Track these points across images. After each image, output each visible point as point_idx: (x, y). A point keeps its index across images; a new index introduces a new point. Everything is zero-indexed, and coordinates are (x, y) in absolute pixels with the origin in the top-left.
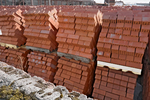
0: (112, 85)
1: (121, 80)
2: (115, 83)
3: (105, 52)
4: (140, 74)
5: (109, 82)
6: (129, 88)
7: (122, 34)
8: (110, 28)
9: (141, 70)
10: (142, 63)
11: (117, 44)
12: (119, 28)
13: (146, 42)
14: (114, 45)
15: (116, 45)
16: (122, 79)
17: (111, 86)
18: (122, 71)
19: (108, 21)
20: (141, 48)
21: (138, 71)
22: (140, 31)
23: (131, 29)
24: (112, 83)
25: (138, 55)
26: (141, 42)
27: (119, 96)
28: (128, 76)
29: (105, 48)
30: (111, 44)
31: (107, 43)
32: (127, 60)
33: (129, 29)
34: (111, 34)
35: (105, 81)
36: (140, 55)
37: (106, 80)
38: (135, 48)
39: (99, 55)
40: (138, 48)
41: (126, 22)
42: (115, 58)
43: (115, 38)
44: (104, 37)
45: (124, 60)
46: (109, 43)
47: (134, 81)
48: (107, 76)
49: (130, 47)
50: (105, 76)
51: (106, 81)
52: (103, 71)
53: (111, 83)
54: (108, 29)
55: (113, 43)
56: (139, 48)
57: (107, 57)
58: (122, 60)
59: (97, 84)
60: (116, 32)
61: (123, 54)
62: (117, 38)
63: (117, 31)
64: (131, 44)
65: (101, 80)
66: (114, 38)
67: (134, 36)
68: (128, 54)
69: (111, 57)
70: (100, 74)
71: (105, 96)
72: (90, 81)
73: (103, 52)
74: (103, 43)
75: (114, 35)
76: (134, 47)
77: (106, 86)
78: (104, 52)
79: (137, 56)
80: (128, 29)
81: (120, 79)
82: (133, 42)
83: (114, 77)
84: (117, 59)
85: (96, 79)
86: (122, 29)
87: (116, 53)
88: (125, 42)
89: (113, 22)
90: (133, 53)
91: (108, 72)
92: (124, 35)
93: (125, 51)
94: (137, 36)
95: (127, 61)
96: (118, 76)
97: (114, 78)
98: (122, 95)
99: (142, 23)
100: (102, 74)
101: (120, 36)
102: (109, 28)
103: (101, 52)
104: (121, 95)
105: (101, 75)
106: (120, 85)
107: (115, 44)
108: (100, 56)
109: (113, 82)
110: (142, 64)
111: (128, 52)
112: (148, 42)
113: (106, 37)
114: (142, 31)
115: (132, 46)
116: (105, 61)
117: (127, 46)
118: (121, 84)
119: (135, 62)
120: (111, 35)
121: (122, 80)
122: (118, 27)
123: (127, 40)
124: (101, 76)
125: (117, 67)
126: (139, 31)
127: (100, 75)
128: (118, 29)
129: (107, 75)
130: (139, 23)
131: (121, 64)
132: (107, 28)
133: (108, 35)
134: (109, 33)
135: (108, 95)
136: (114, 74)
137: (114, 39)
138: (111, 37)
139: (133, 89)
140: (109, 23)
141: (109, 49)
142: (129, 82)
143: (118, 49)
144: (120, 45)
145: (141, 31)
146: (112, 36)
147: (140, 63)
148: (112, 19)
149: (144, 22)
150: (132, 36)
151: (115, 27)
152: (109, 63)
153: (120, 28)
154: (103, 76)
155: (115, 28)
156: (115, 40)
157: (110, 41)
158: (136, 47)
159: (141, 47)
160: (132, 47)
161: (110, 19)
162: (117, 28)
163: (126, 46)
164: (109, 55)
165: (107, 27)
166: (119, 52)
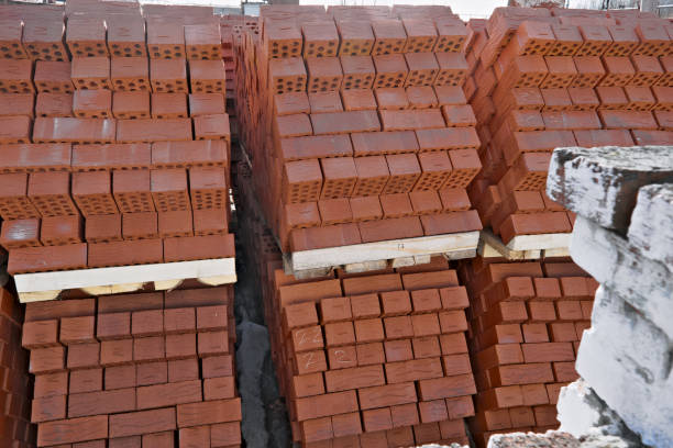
0: (129, 372)
1: (164, 334)
2: (140, 358)
3: (44, 218)
4: (233, 279)
5: (111, 366)
6: (206, 355)
7: (109, 114)
8: (40, 88)
9: (233, 260)
10: (230, 232)
11: (96, 165)
12: (86, 84)
13: (223, 137)
14: (81, 171)
15: (92, 170)
16: (169, 328)
17: (128, 377)
18: (157, 288)
19: (18, 52)
20: (211, 164)
21: (222, 271)
22: (190, 91)
23: (146, 83)
24: (128, 364)
25: (204, 198)
26: (202, 139)
27: (175, 406)
28: (189, 306)
29: (37, 198)
30: (64, 169)
31: (42, 170)
32: (167, 231)
33: (138, 85)
34: (56, 121)
35: (88, 368)
36: (214, 198)
37: (92, 361)
38: (183, 171)
39: (17, 242)
40: (196, 168)
41: (118, 53)
42: (104, 236)
43: (81, 136)
44: (21, 141)
45: (151, 236)
46: (52, 170)
47: (220, 316)
48: (92, 337)
49: (160, 167)
50: (84, 343)
51: (94, 367)
52: (63, 320)
53: (121, 364)
54: (30, 96)
55: (78, 163)
56: (200, 165)
57: (62, 244)
58: (140, 238)
59: (48, 397)
60: (77, 107)
61: (142, 208)
62: (91, 137)
63: (81, 99)
64: (162, 155)
65: (69, 372)
66: (73, 137)
67: (168, 118)
68: (162, 203)
69: (84, 241)
70: (54, 340)
71: (107, 441)
72: (10, 397)
73: (36, 222)
74: (19, 171)
75: (72, 123)
76: (179, 166)
77: (103, 389)
78: (40, 221)
79: (204, 205)
80: (132, 85)
81: (159, 328)
82: (169, 144)
83: (127, 332)
84: (115, 238)
85: (40, 373)
86: (106, 87)
87: (104, 209)
88: (133, 148)
89: (51, 54)
90: (181, 193)
91: (92, 319)
92: (122, 115)
93: (143, 194)
94: (181, 116)
95: (166, 235)
96: (146, 322)
97: (133, 337)
98: (186, 399)
99: (190, 53)
100: (62, 338)
101: (105, 122)
102: (34, 90)
103: (22, 222)
104: (179, 401)
105: (63, 345)
106: (167, 360)
107: (86, 165)
108: (22, 245)
109: (127, 358)
110: (232, 236)
111: (160, 194)
112: (229, 133)
113: (27, 140)
114: (199, 90)
115: (167, 162)
116: (55, 264)
117: (147, 164)
118: (171, 353)
119: (201, 234)
120: (56, 126)
121: (170, 333)
122: (80, 76)
123: (144, 139)
124: (60, 350)
125: (126, 278)
126: (187, 91)
127: (53, 345)
128: (84, 88)
129: (89, 336)
130: (178, 55)
131: (144, 260)
132: (26, 91)
133: (40, 124)
134: (44, 116)
135: (120, 427)
136: (126, 316)
137: (75, 143)
138: (56, 136)
139: (223, 354)
140: (29, 64)
141: (60, 197)
142: (202, 331)
143: (108, 190)
144: (113, 169)
145: (194, 87)
146: (60, 127)
147: (220, 231)
148: (40, 38)
149: (194, 49)
150: (160, 117)
151: (68, 82)
152: (80, 268)
153: (93, 84)
154: (75, 343)
155: (67, 86)
156: (82, 147)
157: (57, 157)
158: (190, 165)
159: (209, 159)
160: (170, 167)
161: (29, 38)
162: (78, 85)
163: (144, 168)
164: (69, 228)
165: (25, 84)
166: (120, 203)
